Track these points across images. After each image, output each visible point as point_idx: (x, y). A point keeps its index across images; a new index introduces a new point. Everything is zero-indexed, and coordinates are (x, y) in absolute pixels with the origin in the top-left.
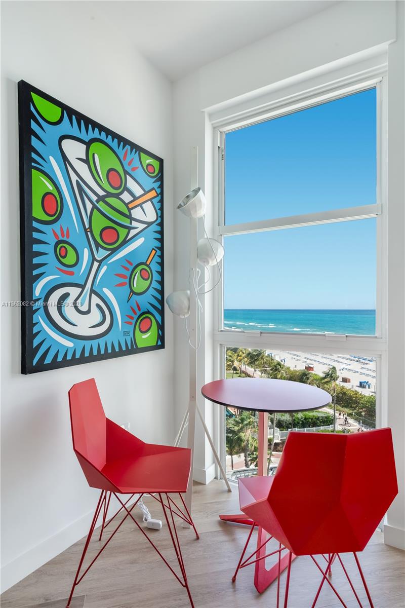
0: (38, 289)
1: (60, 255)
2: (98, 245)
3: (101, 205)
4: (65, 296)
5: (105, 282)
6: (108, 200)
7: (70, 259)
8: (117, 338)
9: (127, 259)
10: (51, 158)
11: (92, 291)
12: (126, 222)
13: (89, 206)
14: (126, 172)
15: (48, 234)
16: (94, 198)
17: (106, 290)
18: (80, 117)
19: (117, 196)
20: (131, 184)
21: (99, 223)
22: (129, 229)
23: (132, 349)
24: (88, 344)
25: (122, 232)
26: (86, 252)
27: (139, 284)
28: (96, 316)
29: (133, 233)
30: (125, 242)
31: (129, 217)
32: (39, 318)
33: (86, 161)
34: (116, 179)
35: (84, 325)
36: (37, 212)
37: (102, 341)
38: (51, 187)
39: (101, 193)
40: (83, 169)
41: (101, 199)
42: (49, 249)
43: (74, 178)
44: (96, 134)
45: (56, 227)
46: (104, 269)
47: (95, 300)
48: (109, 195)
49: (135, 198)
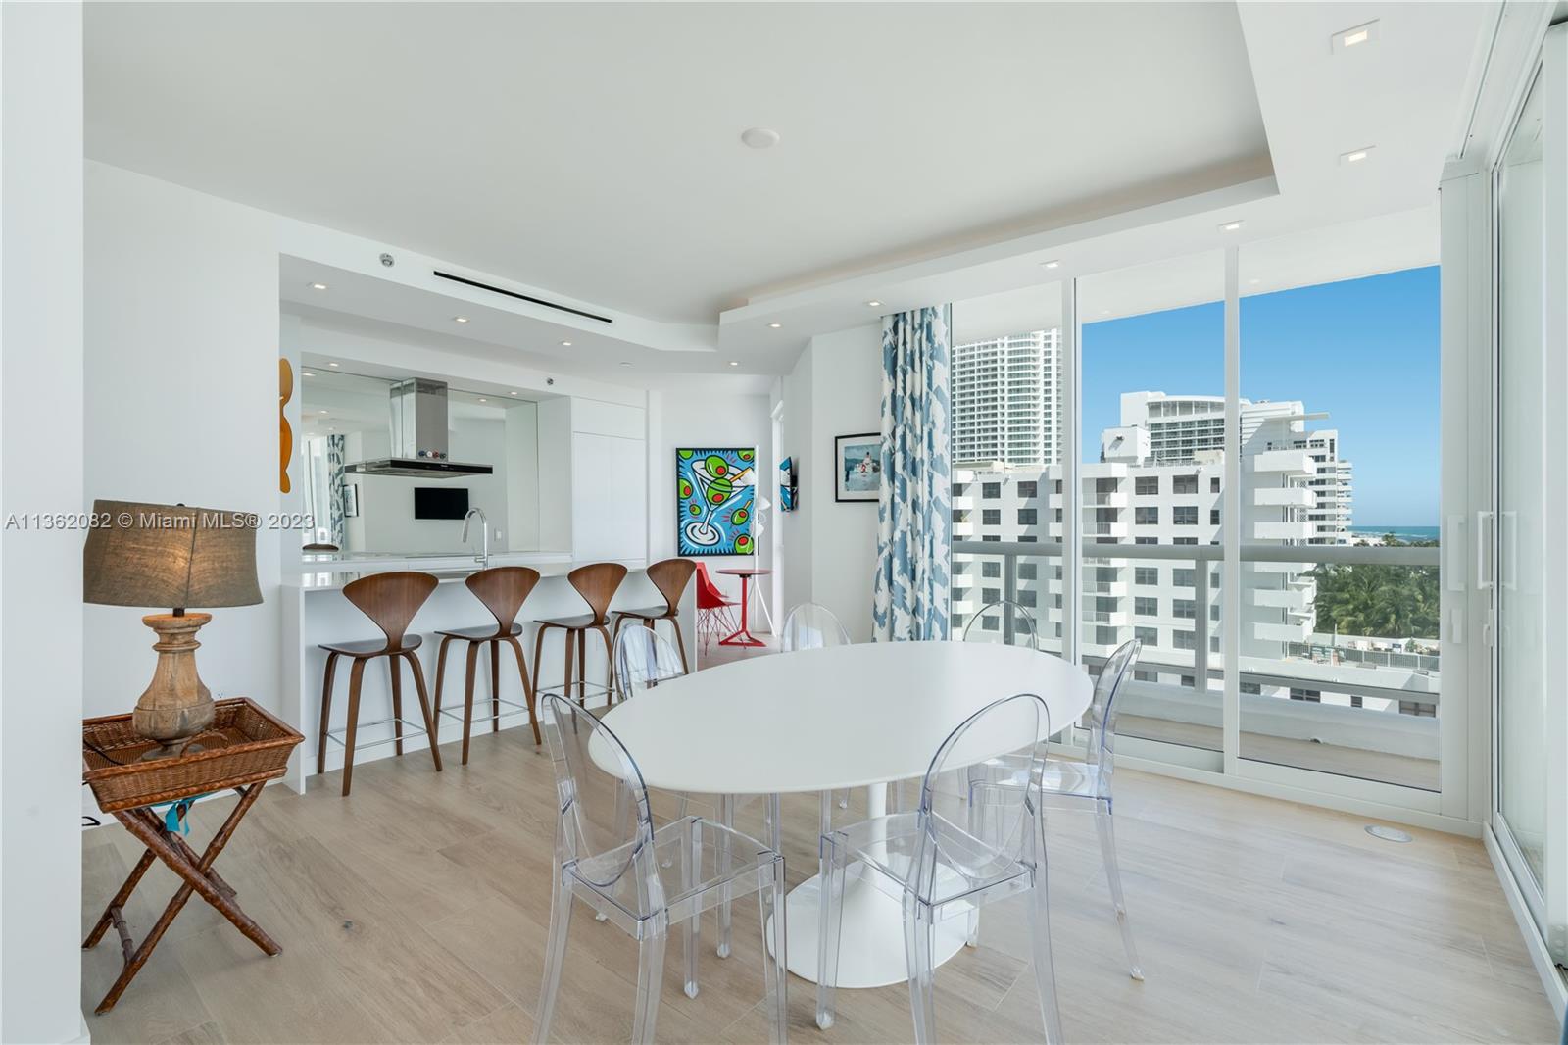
0: (683, 525)
1: (692, 510)
2: (711, 503)
3: (713, 485)
4: (695, 527)
5: (715, 520)
6: (718, 481)
7: (697, 511)
8: (723, 546)
9: (729, 508)
10: (689, 474)
11: (708, 524)
12: (729, 489)
13: (706, 487)
14: (728, 465)
15: (687, 504)
16: (709, 483)
17: (716, 524)
18: (700, 450)
19: (722, 478)
20: (732, 469)
21: (712, 493)
22: (731, 493)
23: (734, 553)
24: (706, 548)
25: (726, 495)
26: (705, 507)
27: (737, 519)
28: (711, 536)
29: (733, 494)
30: (728, 500)
31: (732, 487)
32: (683, 536)
33: (705, 468)
34: (722, 471)
35: (704, 540)
36: (682, 495)
37: (714, 548)
38: (687, 484)
39: (713, 479)
40: (704, 473)
41: (712, 482)
42: (687, 509)
43: (698, 477)
44: (710, 453)
45: (690, 499)
46: (714, 515)
47: (710, 528)
48: (718, 479)
49: (735, 476)
